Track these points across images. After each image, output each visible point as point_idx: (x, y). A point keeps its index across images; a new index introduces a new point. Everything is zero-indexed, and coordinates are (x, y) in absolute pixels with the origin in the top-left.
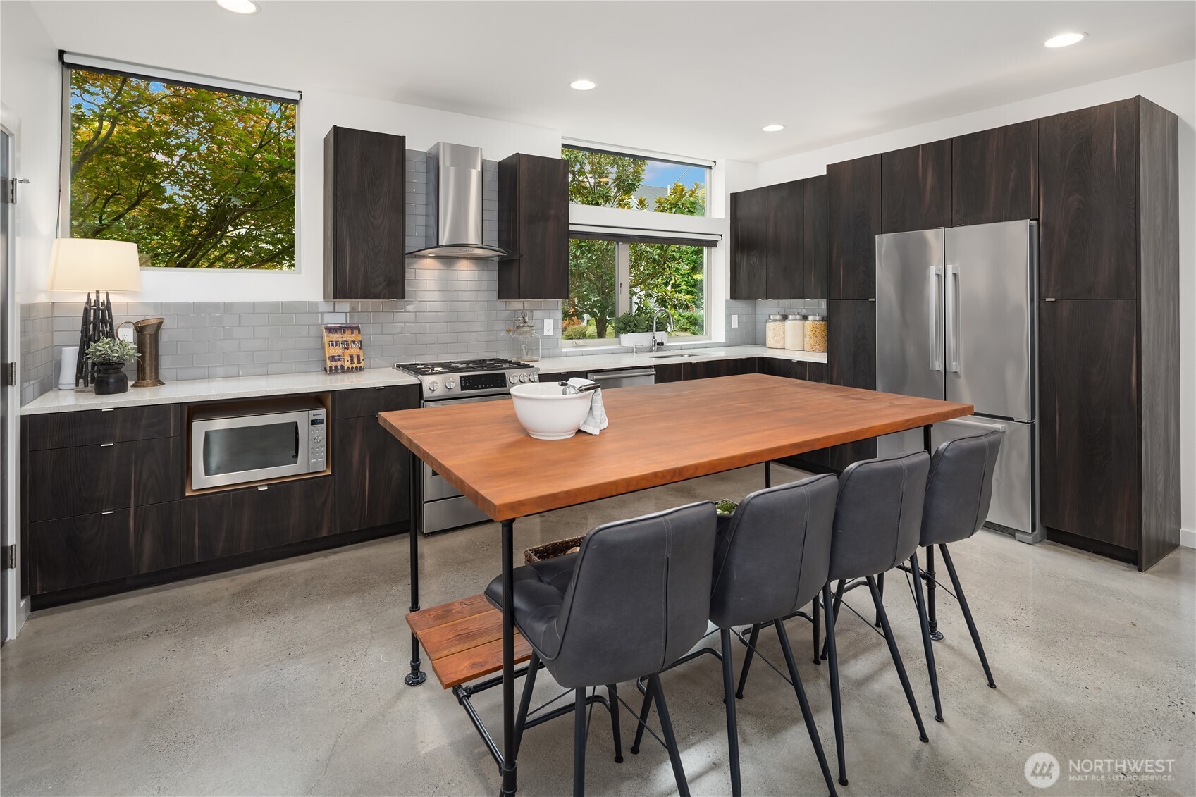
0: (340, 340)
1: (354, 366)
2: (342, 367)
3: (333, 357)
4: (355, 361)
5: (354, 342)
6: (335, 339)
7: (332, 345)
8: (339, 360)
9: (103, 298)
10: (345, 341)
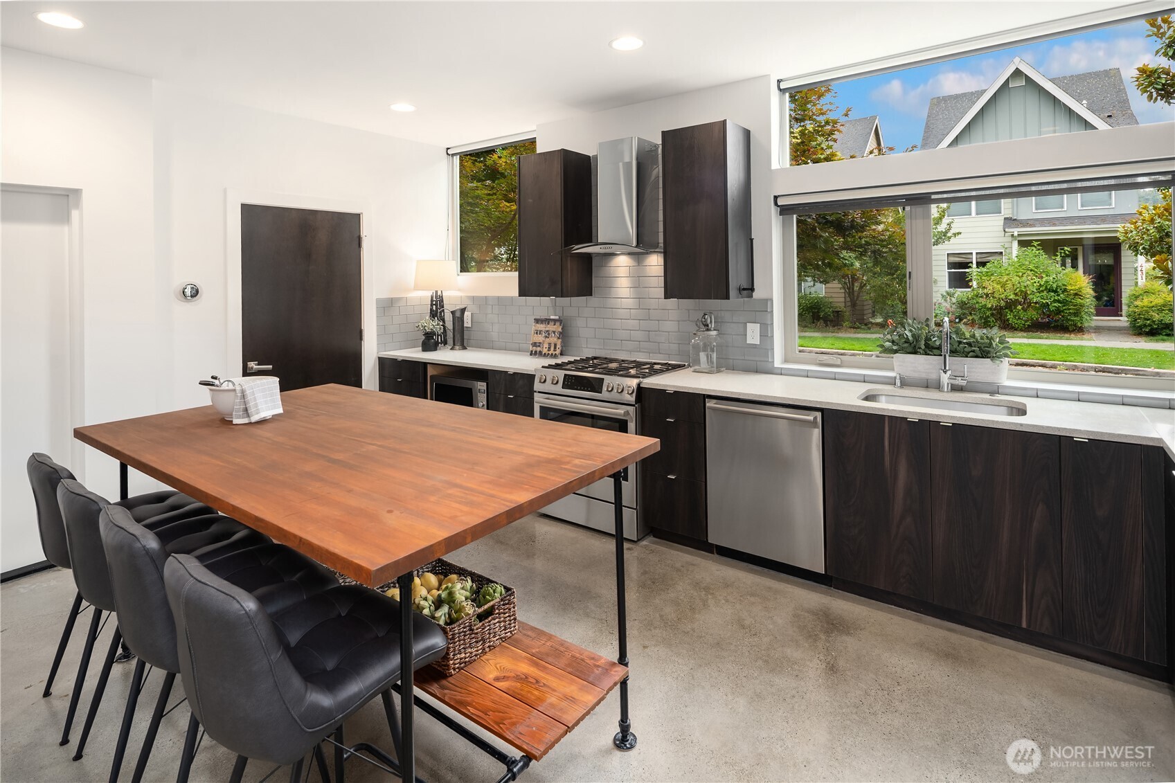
0: (544, 329)
1: (550, 353)
2: (540, 352)
3: (535, 343)
4: (552, 348)
5: (554, 332)
6: (540, 329)
7: (537, 333)
8: (539, 346)
9: (439, 293)
10: (547, 331)
